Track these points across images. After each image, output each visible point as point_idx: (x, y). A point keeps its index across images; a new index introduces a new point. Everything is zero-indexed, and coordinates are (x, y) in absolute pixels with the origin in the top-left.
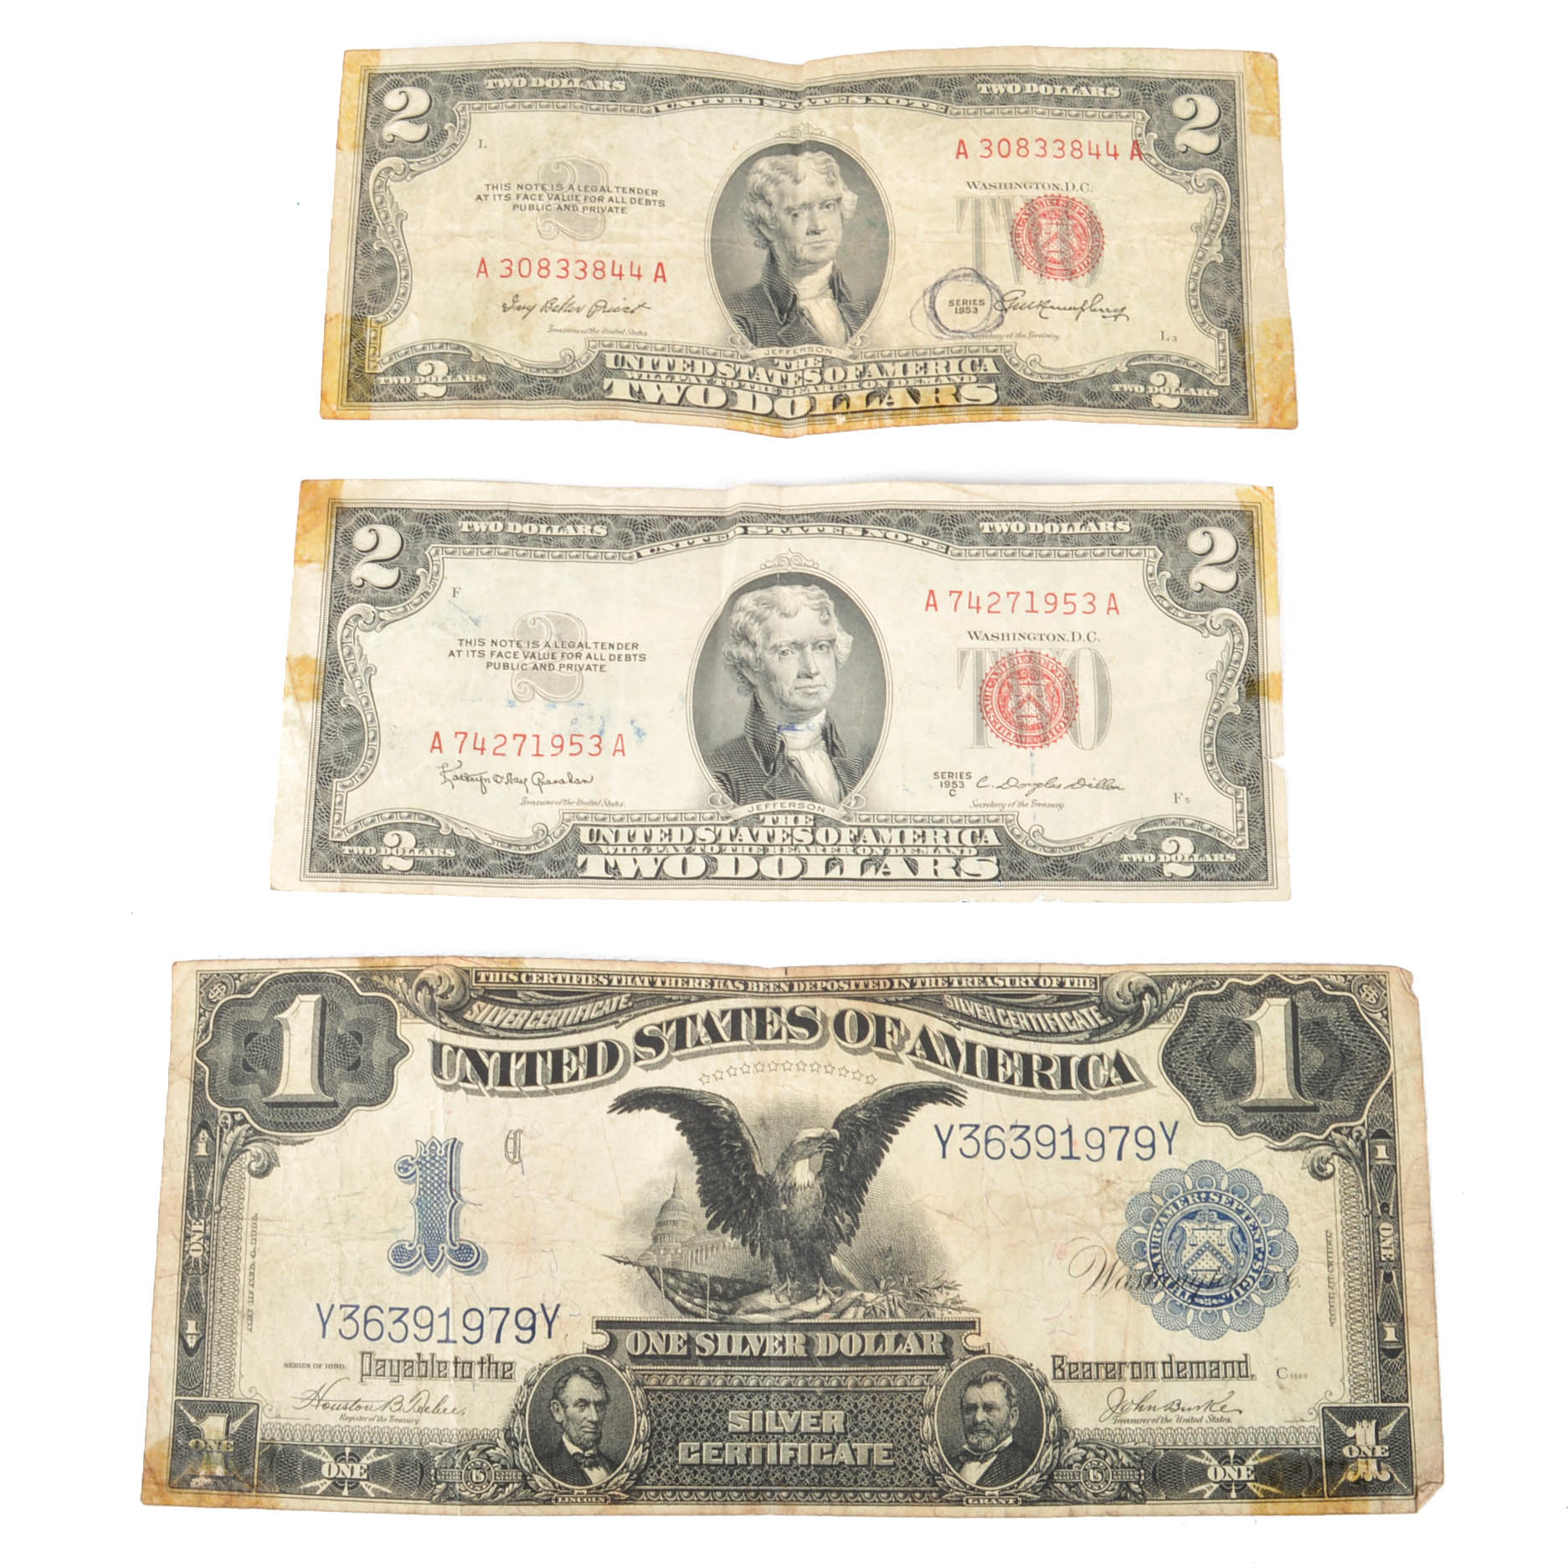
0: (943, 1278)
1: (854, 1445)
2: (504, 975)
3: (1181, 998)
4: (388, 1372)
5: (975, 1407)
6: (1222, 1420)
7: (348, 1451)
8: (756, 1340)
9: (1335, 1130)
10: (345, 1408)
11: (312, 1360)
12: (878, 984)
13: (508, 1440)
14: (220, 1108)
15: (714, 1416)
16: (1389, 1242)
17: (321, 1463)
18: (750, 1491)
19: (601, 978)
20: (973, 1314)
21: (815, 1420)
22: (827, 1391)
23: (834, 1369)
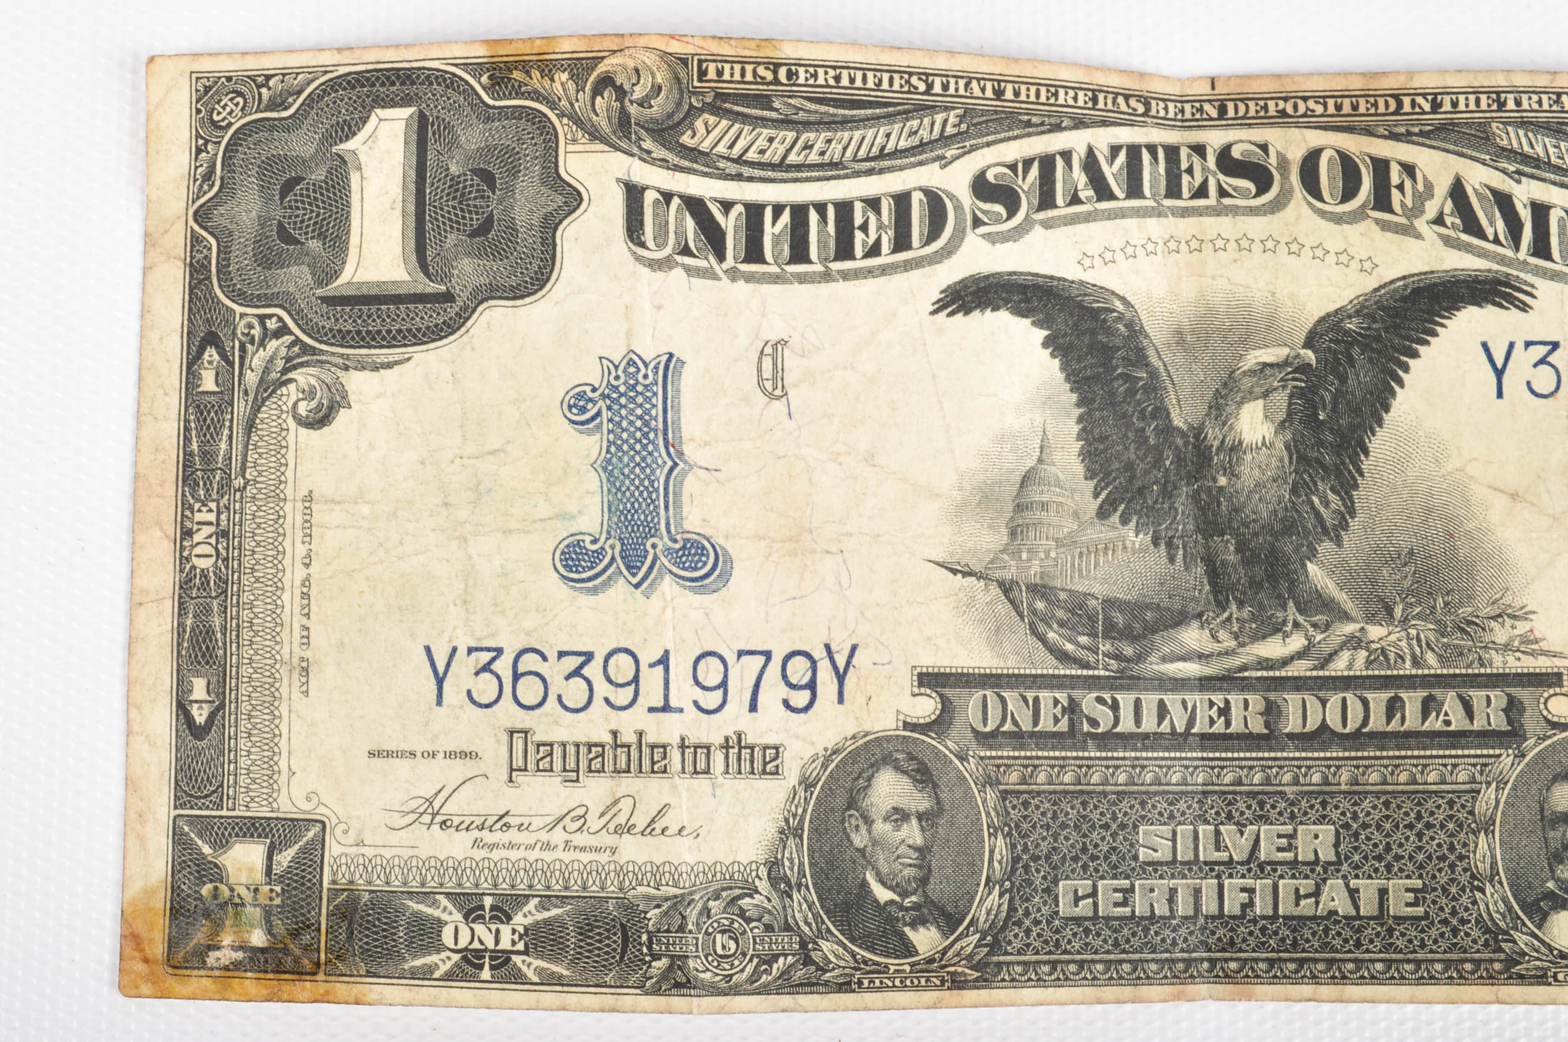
0: (1507, 600)
1: (1353, 883)
2: (749, 68)
4: (558, 765)
7: (488, 901)
8: (1179, 706)
10: (481, 828)
11: (420, 745)
12: (1375, 105)
13: (773, 881)
14: (238, 309)
15: (1114, 835)
17: (441, 923)
18: (1174, 961)
19: (914, 80)
20: (1558, 662)
21: (1284, 841)
22: (1306, 793)
23: (1316, 755)
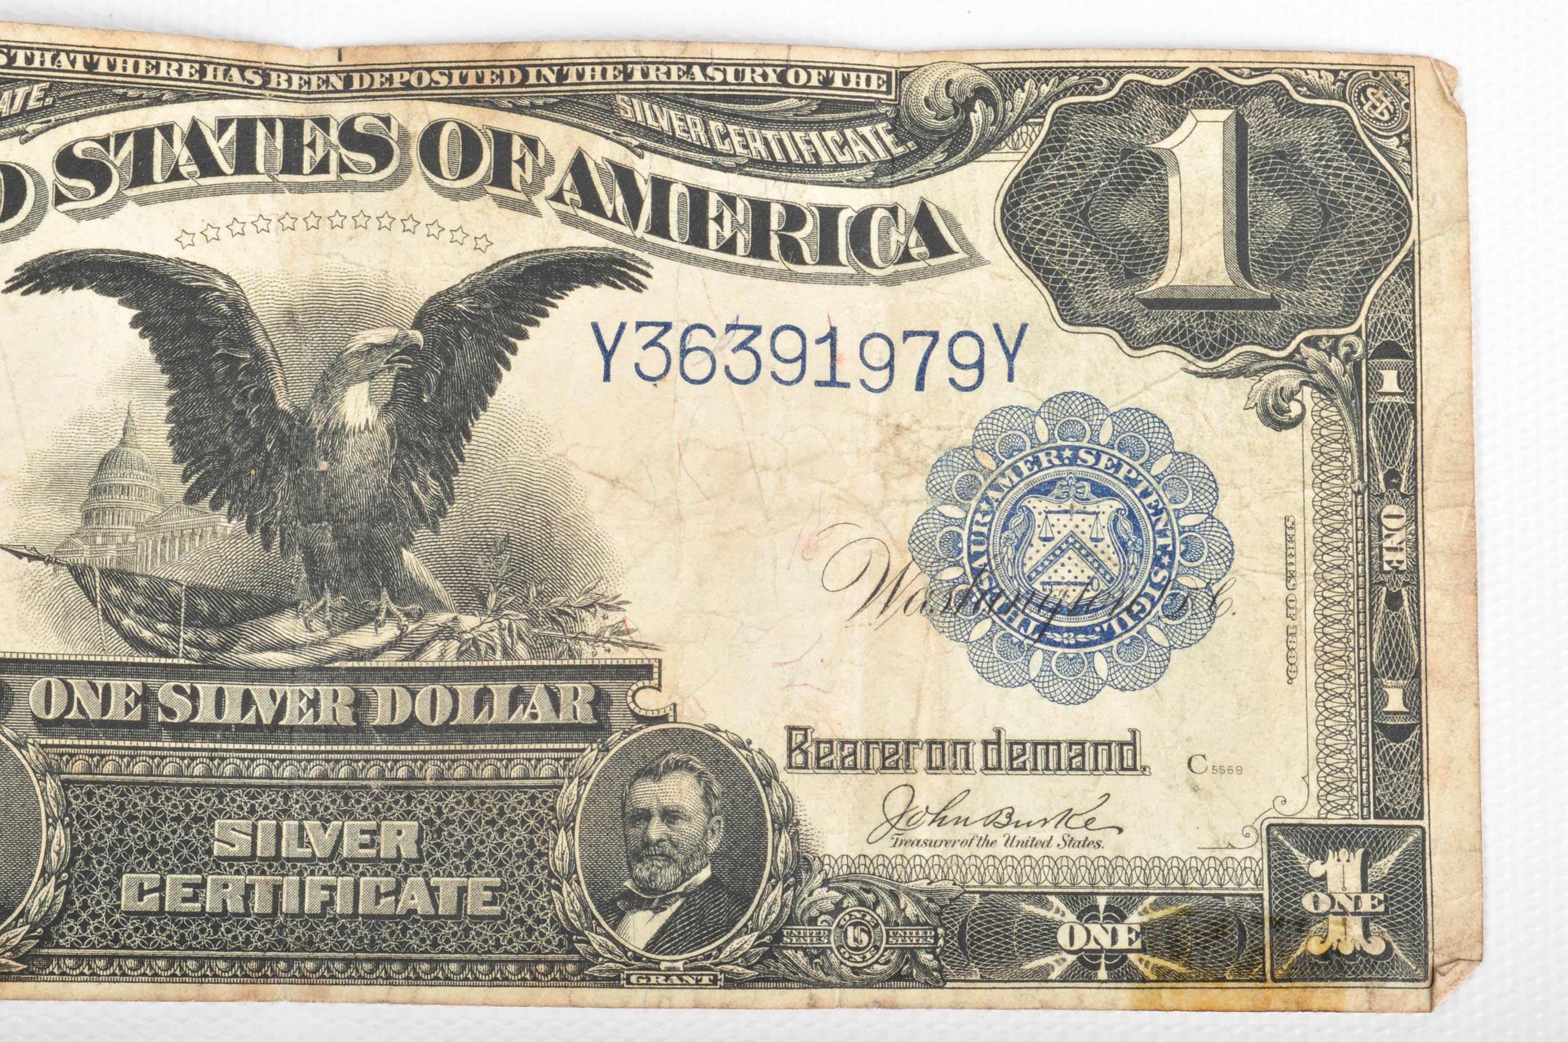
0: (600, 590)
1: (434, 881)
3: (1039, 109)
5: (646, 815)
6: (1086, 843)
8: (267, 696)
9: (1308, 342)
12: (501, 77)
15: (187, 828)
16: (1398, 537)
18: (249, 959)
20: (649, 654)
21: (367, 837)
22: (390, 787)
23: (403, 748)
